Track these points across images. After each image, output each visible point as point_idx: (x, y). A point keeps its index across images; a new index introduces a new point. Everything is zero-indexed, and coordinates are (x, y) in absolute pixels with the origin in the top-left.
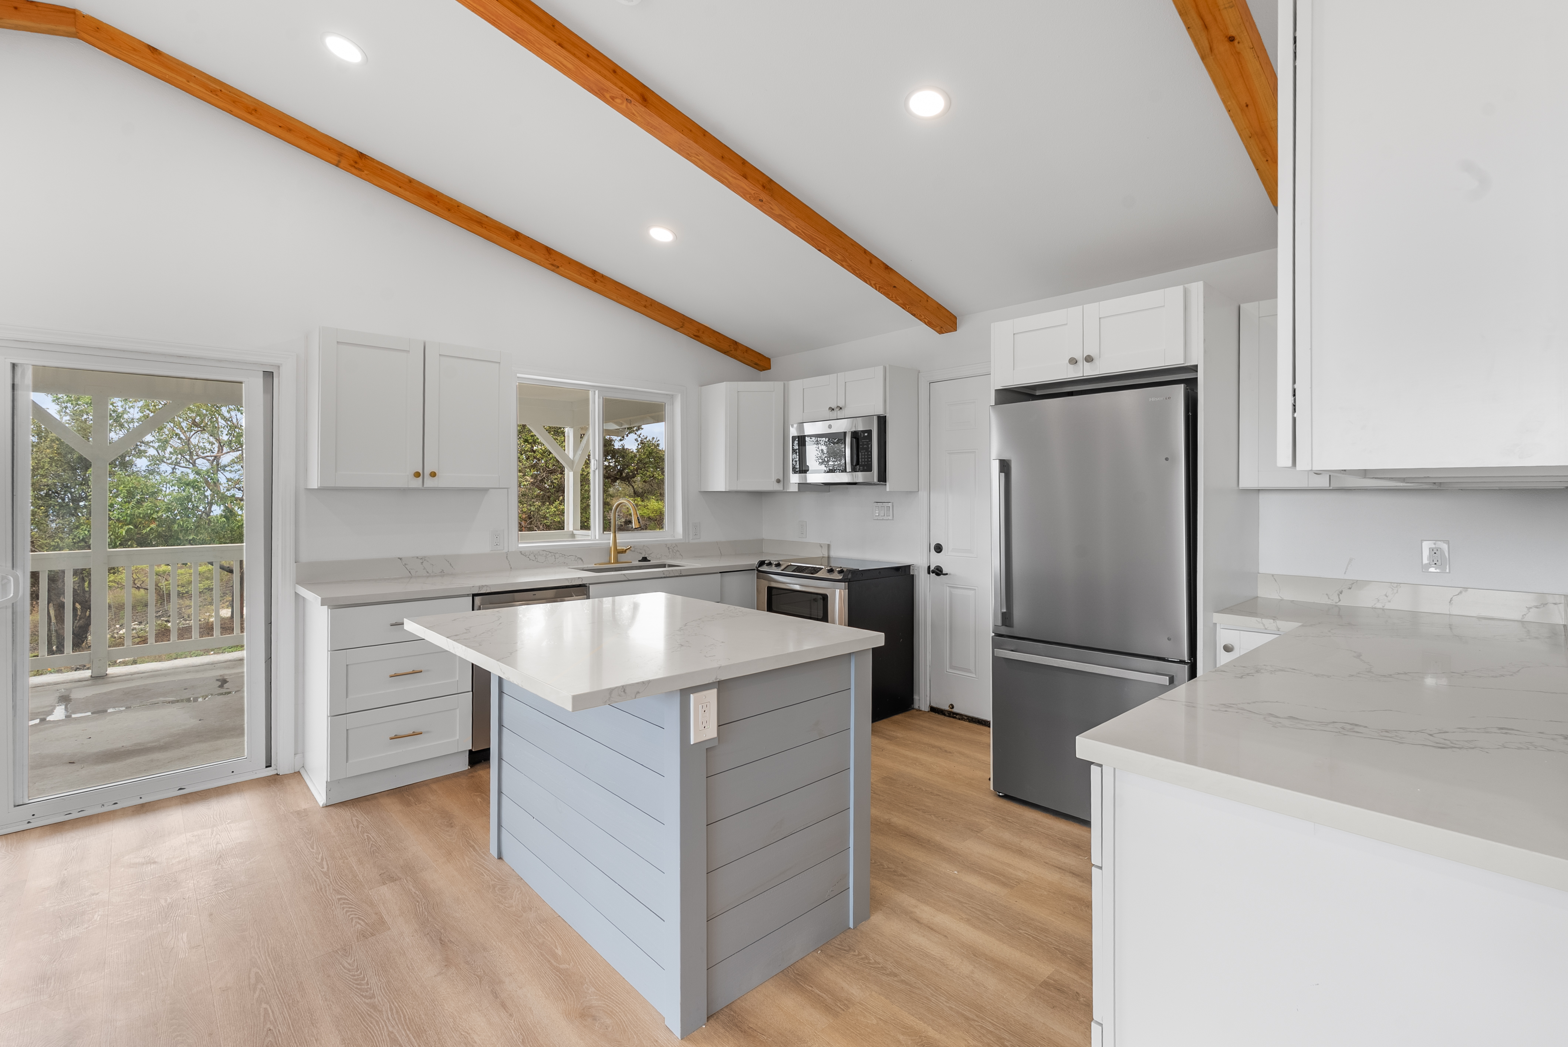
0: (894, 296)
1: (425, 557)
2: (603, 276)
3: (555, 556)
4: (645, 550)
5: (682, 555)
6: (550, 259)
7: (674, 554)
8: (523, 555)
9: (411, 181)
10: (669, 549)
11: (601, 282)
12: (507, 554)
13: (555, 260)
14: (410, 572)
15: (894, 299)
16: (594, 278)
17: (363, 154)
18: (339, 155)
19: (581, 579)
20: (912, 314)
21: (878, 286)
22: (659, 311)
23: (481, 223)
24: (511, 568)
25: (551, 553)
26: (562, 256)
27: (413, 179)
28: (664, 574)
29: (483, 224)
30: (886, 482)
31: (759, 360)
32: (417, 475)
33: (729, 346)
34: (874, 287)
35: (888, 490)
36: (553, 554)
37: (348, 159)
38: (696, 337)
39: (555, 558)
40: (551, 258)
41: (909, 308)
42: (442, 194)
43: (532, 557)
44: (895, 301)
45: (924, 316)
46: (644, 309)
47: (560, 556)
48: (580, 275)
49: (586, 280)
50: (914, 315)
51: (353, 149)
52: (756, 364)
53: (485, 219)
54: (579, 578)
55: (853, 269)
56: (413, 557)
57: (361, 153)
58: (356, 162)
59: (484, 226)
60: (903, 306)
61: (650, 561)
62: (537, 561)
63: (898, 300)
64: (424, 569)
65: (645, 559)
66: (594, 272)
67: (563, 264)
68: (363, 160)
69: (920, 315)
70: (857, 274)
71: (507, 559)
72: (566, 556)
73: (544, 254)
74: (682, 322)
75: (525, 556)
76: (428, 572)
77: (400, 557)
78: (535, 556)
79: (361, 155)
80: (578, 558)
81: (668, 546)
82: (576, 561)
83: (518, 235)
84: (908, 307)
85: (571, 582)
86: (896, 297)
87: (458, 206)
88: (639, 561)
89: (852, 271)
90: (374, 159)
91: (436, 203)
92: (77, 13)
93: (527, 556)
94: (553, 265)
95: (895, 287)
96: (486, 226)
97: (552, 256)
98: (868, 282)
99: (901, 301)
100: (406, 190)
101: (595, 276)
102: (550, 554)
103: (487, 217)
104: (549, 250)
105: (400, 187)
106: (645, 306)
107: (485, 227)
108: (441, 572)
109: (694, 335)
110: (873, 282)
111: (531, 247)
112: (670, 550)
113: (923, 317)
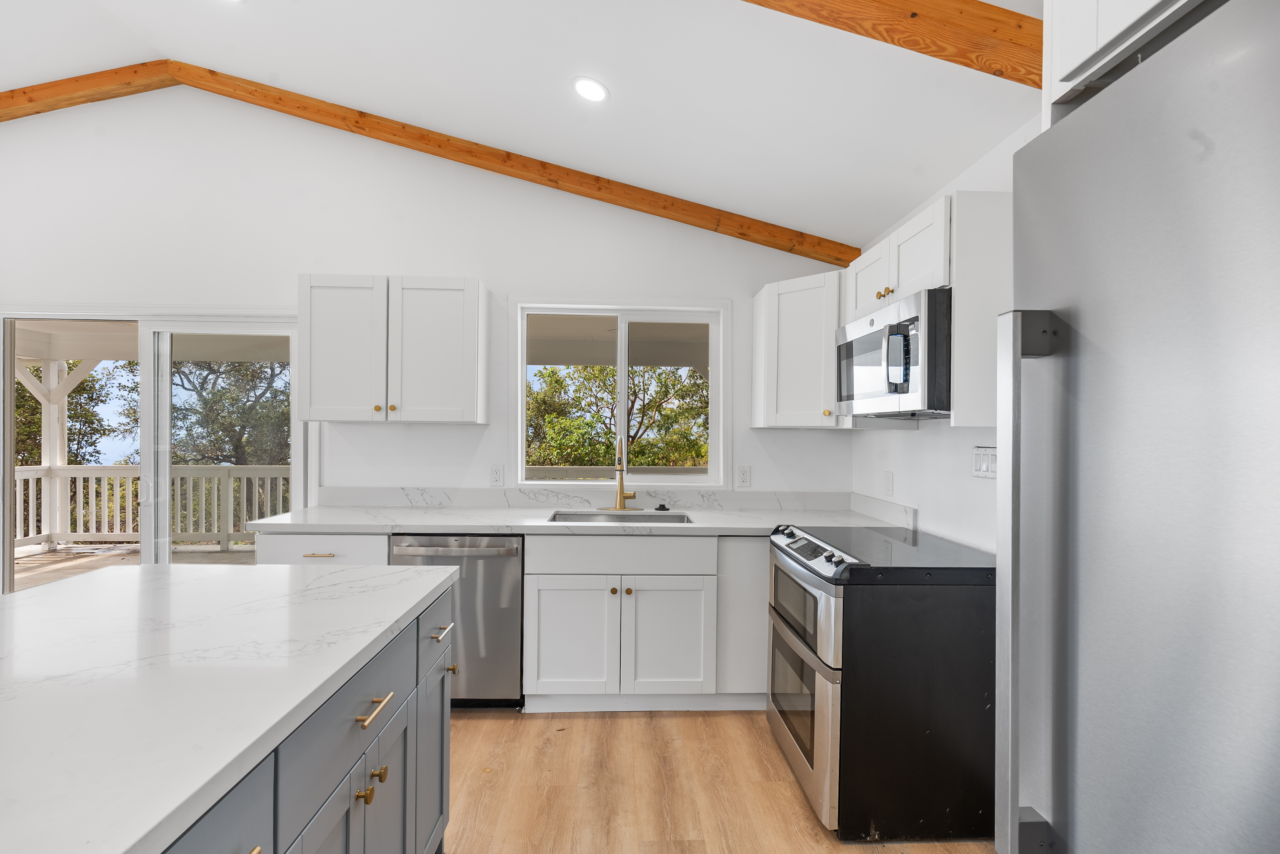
0: (928, 41)
1: (425, 489)
2: (608, 181)
3: (557, 496)
4: (670, 497)
5: (721, 506)
6: (545, 175)
7: (710, 503)
8: (522, 493)
9: (404, 126)
10: (703, 497)
11: (607, 188)
12: (505, 491)
13: (550, 175)
14: (411, 502)
15: (934, 48)
16: (597, 185)
17: (363, 112)
18: (343, 119)
19: (510, 528)
20: (994, 74)
21: (881, 28)
22: (684, 210)
23: (471, 152)
24: (509, 506)
25: (552, 492)
26: (559, 168)
27: (406, 124)
28: (625, 531)
29: (473, 152)
30: (950, 410)
31: (840, 253)
32: (378, 409)
33: (790, 240)
34: (877, 35)
35: (952, 424)
36: (555, 494)
37: (350, 120)
38: (743, 236)
39: (558, 499)
40: (546, 173)
41: (977, 58)
42: (433, 132)
43: (532, 495)
44: (938, 53)
45: (1022, 65)
46: (664, 211)
47: (563, 497)
48: (581, 185)
49: (588, 190)
50: (999, 73)
51: (354, 110)
52: (838, 259)
53: (475, 147)
54: (508, 526)
55: (812, 10)
56: (414, 488)
57: (361, 112)
58: (357, 122)
59: (474, 154)
60: (962, 60)
61: (668, 510)
62: (538, 501)
63: (943, 49)
64: (424, 500)
65: (662, 508)
66: (597, 179)
67: (560, 177)
68: (363, 118)
69: (1014, 69)
70: (827, 18)
71: (505, 496)
72: (570, 497)
73: (538, 171)
74: (716, 219)
75: (525, 494)
76: (427, 503)
77: (403, 487)
78: (535, 495)
79: (362, 114)
80: (585, 500)
81: (701, 494)
82: (582, 503)
83: (509, 156)
84: (973, 56)
85: (498, 530)
86: (934, 43)
87: (448, 140)
88: (656, 509)
89: (815, 17)
90: (372, 115)
91: (428, 143)
92: (168, 62)
93: (527, 494)
94: (550, 180)
95: (914, 15)
96: (476, 154)
97: (547, 170)
98: (859, 29)
99: (951, 50)
100: (400, 137)
101: (598, 183)
102: (552, 494)
103: (477, 144)
104: (544, 165)
105: (395, 135)
106: (665, 208)
107: (476, 156)
108: (440, 504)
109: (740, 234)
110: (868, 25)
111: (524, 166)
112: (705, 498)
113: (1023, 71)
